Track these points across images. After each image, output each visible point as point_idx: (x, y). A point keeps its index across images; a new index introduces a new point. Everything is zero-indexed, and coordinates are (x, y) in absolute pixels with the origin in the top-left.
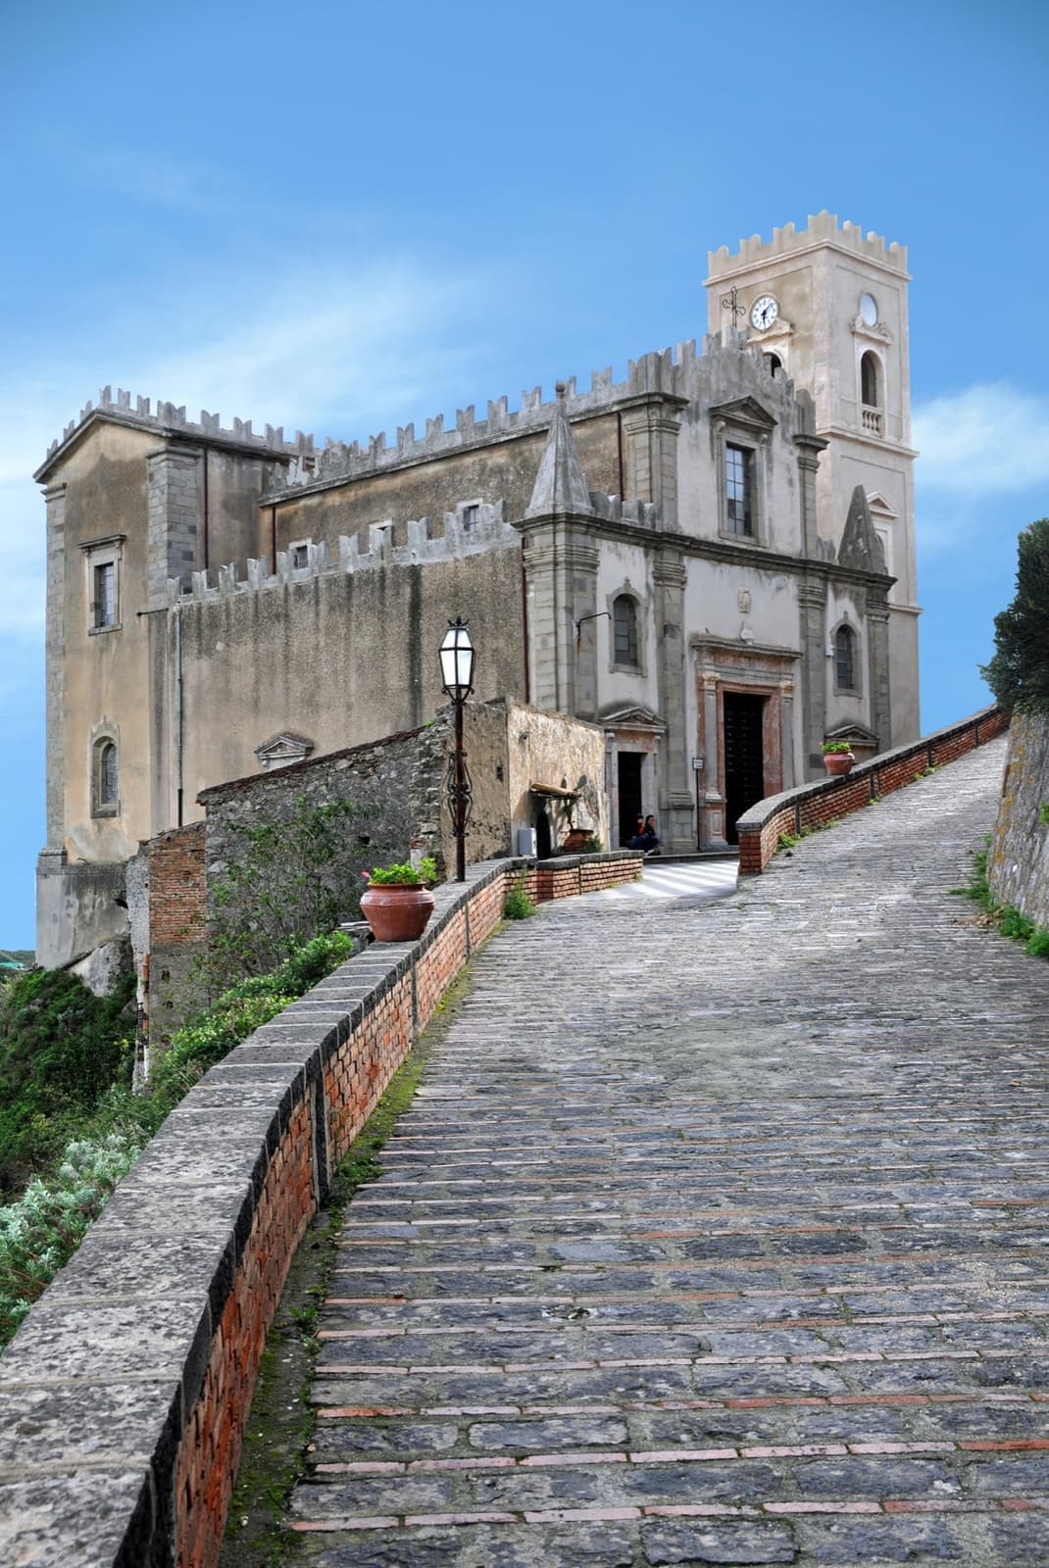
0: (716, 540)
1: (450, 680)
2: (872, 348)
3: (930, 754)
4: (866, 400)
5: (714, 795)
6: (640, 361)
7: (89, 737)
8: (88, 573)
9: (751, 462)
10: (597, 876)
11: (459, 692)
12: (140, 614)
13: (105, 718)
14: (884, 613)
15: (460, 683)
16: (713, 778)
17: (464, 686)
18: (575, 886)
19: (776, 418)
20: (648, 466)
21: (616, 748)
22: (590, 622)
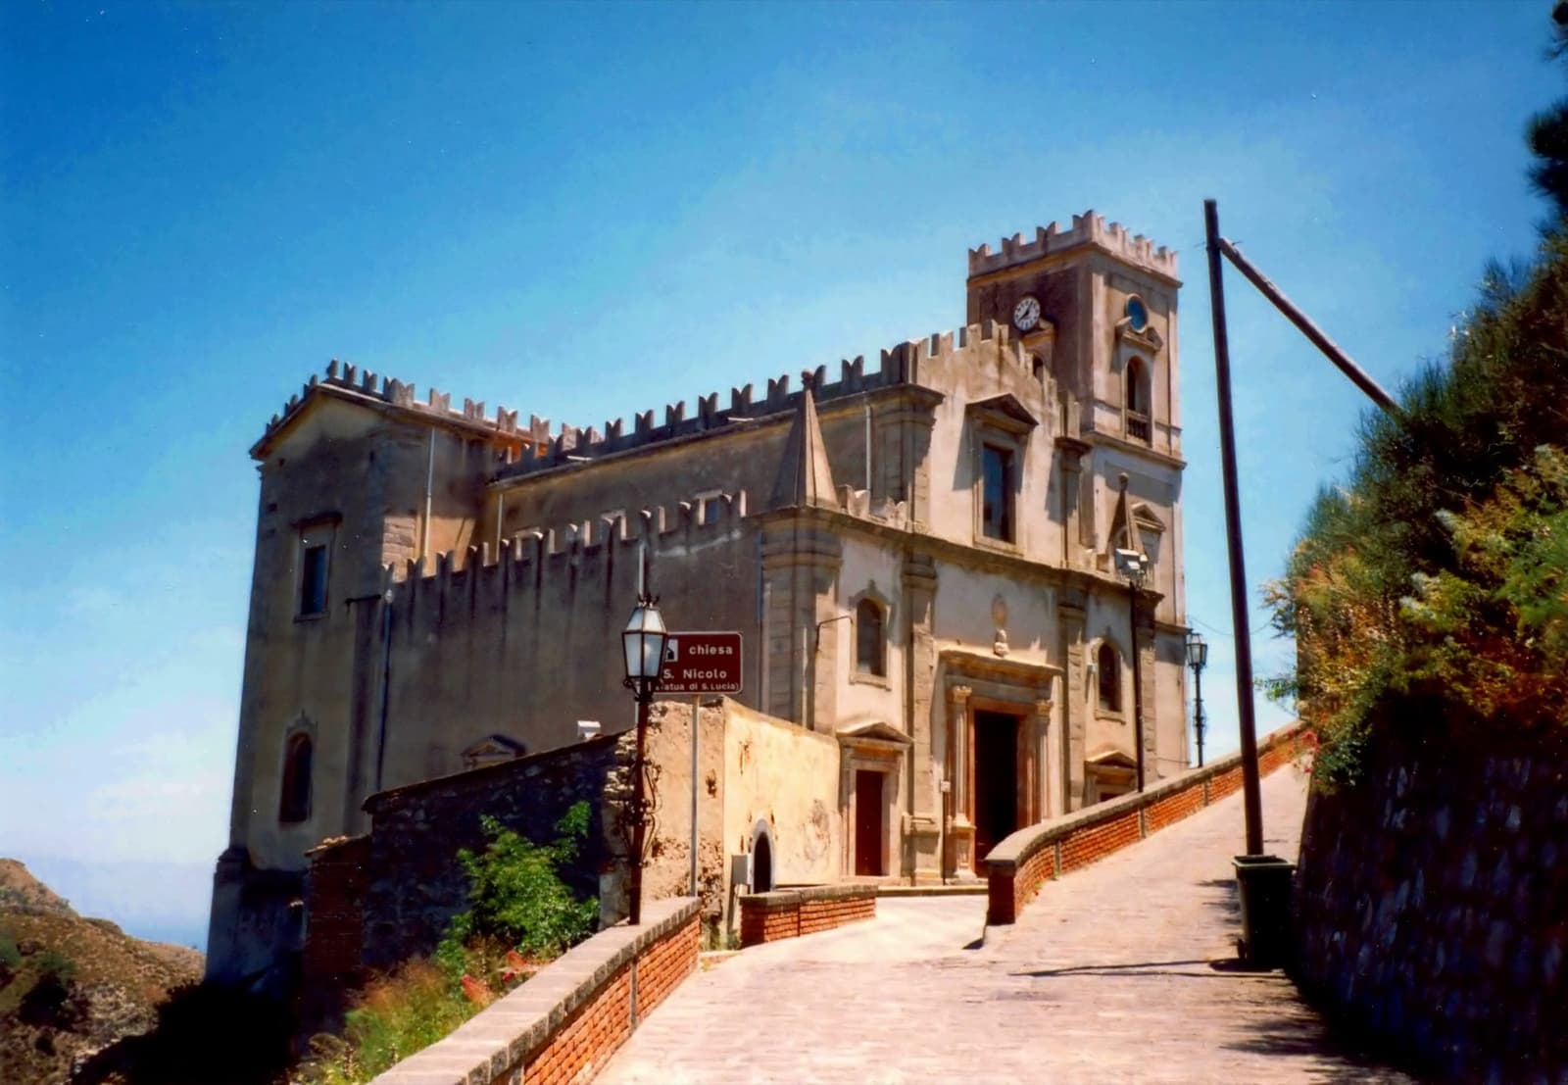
0: (969, 544)
1: (634, 669)
2: (1138, 353)
3: (1206, 787)
4: (1131, 406)
5: (963, 821)
6: (895, 350)
7: (284, 733)
8: (297, 556)
9: (1010, 464)
10: (820, 914)
11: (644, 687)
12: (349, 602)
13: (303, 713)
14: (1150, 631)
15: (647, 673)
16: (961, 803)
17: (651, 679)
18: (792, 926)
19: (1037, 418)
20: (899, 461)
21: (855, 766)
22: (830, 628)
